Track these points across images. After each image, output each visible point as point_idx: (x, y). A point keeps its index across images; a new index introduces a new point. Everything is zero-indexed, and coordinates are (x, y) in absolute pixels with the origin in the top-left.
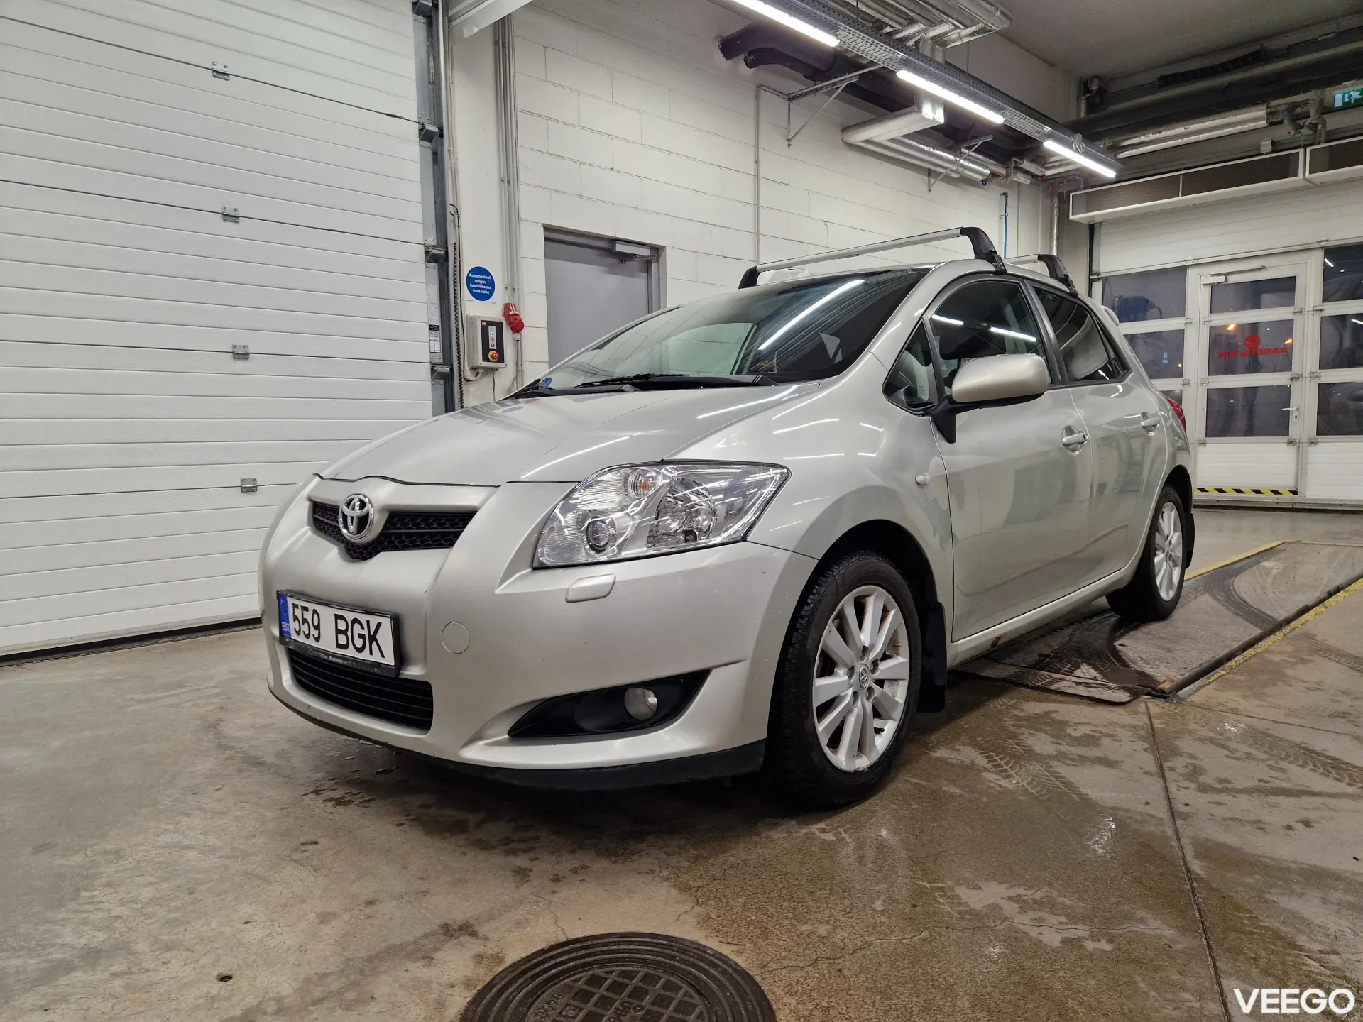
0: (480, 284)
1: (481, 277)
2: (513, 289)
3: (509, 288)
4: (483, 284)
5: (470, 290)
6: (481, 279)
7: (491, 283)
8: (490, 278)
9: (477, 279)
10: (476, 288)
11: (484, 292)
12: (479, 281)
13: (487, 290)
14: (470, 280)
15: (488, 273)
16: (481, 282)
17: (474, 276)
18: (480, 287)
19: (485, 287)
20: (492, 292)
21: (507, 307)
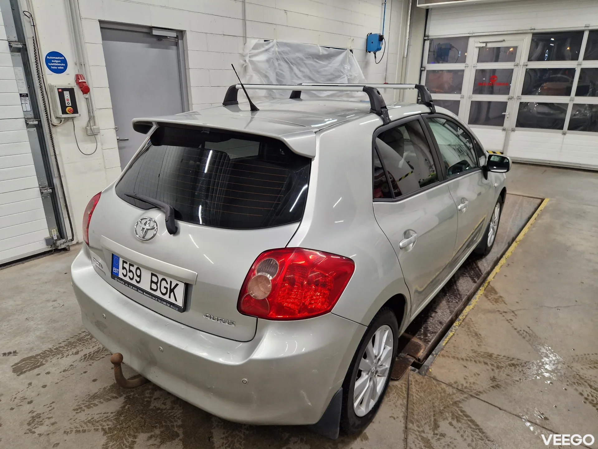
0: (56, 63)
1: (56, 58)
2: (81, 64)
3: (78, 64)
4: (59, 63)
5: (49, 67)
6: (57, 60)
7: (64, 61)
8: (63, 58)
9: (54, 59)
10: (53, 66)
11: (60, 68)
12: (55, 61)
13: (62, 66)
14: (48, 61)
15: (62, 56)
16: (57, 61)
17: (51, 58)
18: (56, 64)
19: (60, 65)
20: (65, 67)
21: (77, 77)
